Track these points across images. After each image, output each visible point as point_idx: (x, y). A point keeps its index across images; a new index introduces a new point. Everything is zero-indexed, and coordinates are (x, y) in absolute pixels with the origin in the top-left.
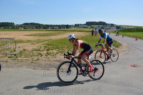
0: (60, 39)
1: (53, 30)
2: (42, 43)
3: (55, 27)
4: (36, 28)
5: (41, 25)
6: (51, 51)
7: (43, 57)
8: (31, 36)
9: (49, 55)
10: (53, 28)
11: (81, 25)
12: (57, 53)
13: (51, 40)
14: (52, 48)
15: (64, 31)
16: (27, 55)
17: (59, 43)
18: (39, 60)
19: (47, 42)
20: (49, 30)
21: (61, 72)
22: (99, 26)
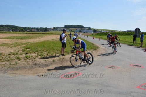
0: (39, 42)
1: (31, 33)
2: (20, 47)
3: (33, 30)
4: (13, 30)
5: (18, 27)
6: (30, 54)
7: (21, 61)
8: (7, 39)
9: (28, 58)
10: (31, 31)
11: (59, 28)
12: (37, 57)
13: (29, 43)
14: (30, 52)
15: (42, 34)
16: (4, 59)
17: (37, 46)
18: (17, 65)
19: (25, 45)
20: (27, 33)
21: (42, 76)
22: (77, 30)
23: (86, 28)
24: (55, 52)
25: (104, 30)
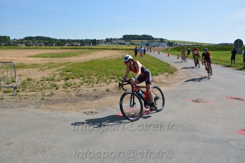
0: (84, 62)
1: (73, 48)
2: (56, 69)
3: (75, 43)
4: (46, 44)
5: (53, 39)
6: (71, 80)
7: (59, 90)
8: (38, 57)
9: (68, 86)
10: (72, 45)
11: (115, 39)
12: (82, 84)
13: (70, 64)
14: (72, 76)
15: (89, 48)
16: (35, 88)
17: (82, 68)
18: (54, 96)
19: (63, 67)
20: (66, 48)
21: (90, 114)
22: (142, 42)
23: (157, 39)
24: (109, 77)
25: (184, 43)
